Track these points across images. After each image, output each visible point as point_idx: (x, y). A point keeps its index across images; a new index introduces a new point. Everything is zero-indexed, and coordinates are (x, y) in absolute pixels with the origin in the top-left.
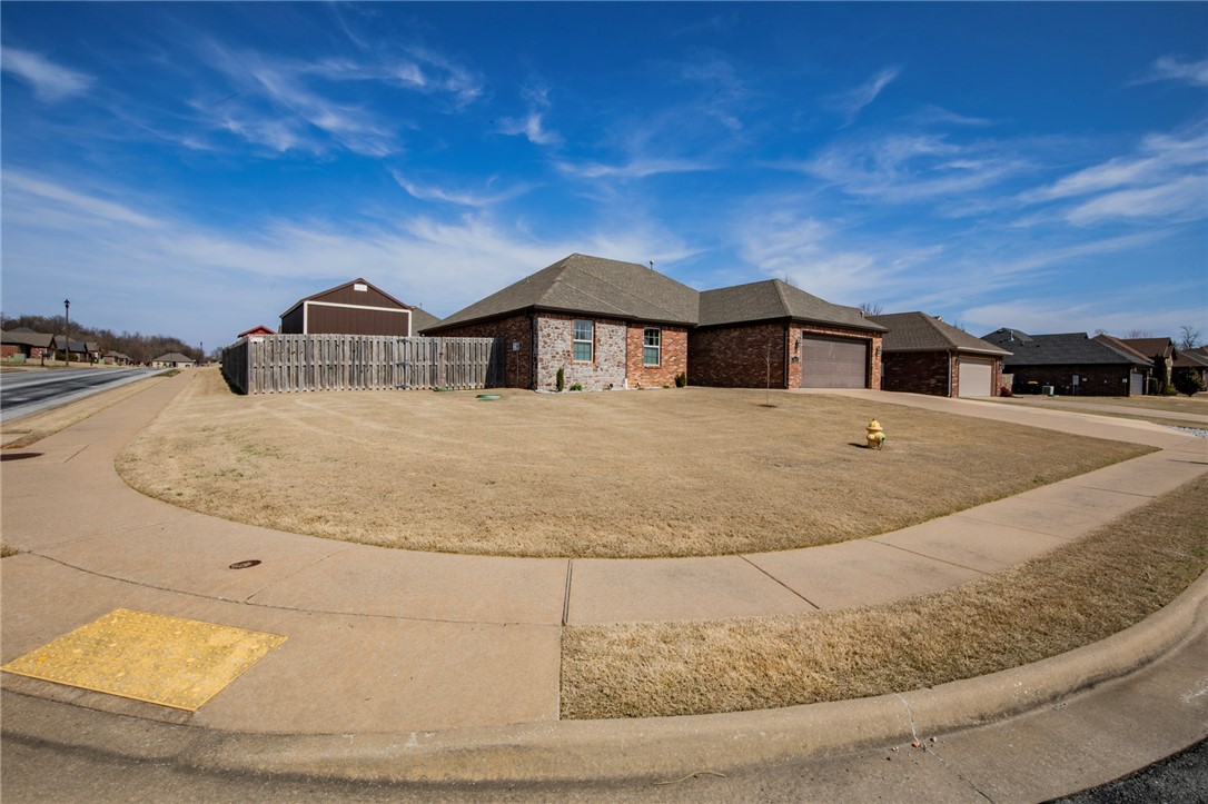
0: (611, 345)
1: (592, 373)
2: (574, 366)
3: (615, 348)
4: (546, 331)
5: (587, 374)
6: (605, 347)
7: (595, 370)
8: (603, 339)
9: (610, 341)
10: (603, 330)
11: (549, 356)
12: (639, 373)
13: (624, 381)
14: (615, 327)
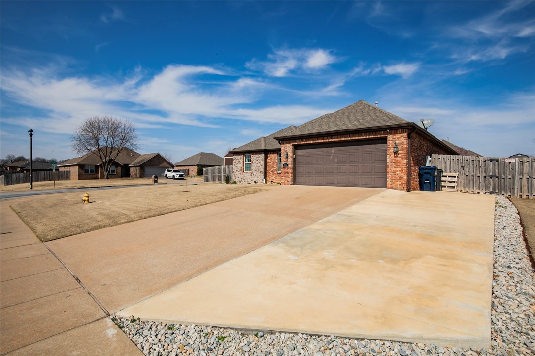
0: (257, 164)
1: (250, 177)
2: (244, 174)
3: (259, 165)
4: (235, 161)
5: (248, 177)
6: (255, 165)
7: (251, 175)
8: (254, 162)
9: (257, 162)
10: (254, 157)
11: (236, 170)
12: (274, 176)
13: (263, 180)
14: (259, 155)
